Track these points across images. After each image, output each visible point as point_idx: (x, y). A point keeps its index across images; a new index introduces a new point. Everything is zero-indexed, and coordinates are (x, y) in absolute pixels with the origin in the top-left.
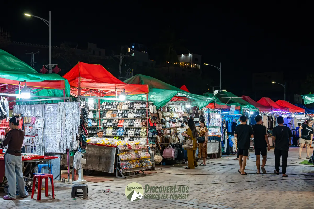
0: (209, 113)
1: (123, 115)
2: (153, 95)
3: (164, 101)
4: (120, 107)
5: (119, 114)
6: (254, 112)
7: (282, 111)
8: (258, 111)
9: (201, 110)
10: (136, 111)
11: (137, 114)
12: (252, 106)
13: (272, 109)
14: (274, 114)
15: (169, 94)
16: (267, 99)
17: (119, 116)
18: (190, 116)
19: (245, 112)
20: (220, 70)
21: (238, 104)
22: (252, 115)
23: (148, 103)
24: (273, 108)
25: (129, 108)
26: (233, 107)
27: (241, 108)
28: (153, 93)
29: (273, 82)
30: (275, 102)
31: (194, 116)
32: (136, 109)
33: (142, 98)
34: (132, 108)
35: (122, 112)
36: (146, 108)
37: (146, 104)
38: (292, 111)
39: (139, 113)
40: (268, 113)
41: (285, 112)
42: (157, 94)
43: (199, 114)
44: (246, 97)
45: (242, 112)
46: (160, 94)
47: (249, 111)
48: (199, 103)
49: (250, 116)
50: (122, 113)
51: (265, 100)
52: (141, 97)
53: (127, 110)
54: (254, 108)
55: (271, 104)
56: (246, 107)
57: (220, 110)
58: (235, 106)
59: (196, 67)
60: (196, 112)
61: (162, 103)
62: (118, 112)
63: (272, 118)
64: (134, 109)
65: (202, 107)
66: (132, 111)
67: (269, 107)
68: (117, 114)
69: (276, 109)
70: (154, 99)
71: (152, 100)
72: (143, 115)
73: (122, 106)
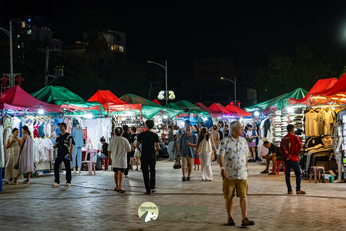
0: (176, 121)
1: (123, 125)
2: (144, 110)
3: (152, 114)
4: (120, 119)
5: (119, 124)
6: (208, 118)
7: (231, 115)
8: (210, 117)
9: (172, 119)
10: (132, 121)
11: (133, 124)
12: (206, 113)
13: (222, 115)
14: (224, 119)
15: (156, 110)
16: (218, 105)
17: (119, 126)
18: (164, 124)
19: (200, 118)
20: (165, 68)
21: (195, 112)
22: (206, 121)
23: (141, 116)
24: (223, 113)
25: (127, 119)
26: (192, 115)
27: (197, 115)
28: (144, 109)
29: (222, 78)
30: (224, 107)
31: (167, 123)
32: (132, 120)
33: (136, 112)
34: (130, 119)
35: (121, 122)
36: (140, 119)
37: (140, 117)
38: (240, 115)
39: (135, 123)
40: (219, 118)
41: (234, 117)
42: (147, 110)
43: (171, 122)
44: (200, 104)
45: (198, 119)
46: (149, 110)
47: (204, 117)
48: (170, 114)
49: (204, 122)
50: (121, 124)
51: (216, 105)
52: (134, 112)
53: (125, 121)
54: (207, 114)
55: (221, 110)
56: (201, 114)
57: (183, 118)
58: (193, 114)
59: (119, 49)
60: (169, 121)
61: (151, 116)
62: (118, 123)
63: (222, 122)
64: (131, 120)
65: (173, 117)
66: (129, 122)
67: (219, 112)
68: (118, 124)
69: (226, 114)
70: (145, 113)
71: (143, 114)
72: (138, 124)
73: (121, 118)
